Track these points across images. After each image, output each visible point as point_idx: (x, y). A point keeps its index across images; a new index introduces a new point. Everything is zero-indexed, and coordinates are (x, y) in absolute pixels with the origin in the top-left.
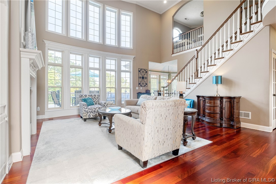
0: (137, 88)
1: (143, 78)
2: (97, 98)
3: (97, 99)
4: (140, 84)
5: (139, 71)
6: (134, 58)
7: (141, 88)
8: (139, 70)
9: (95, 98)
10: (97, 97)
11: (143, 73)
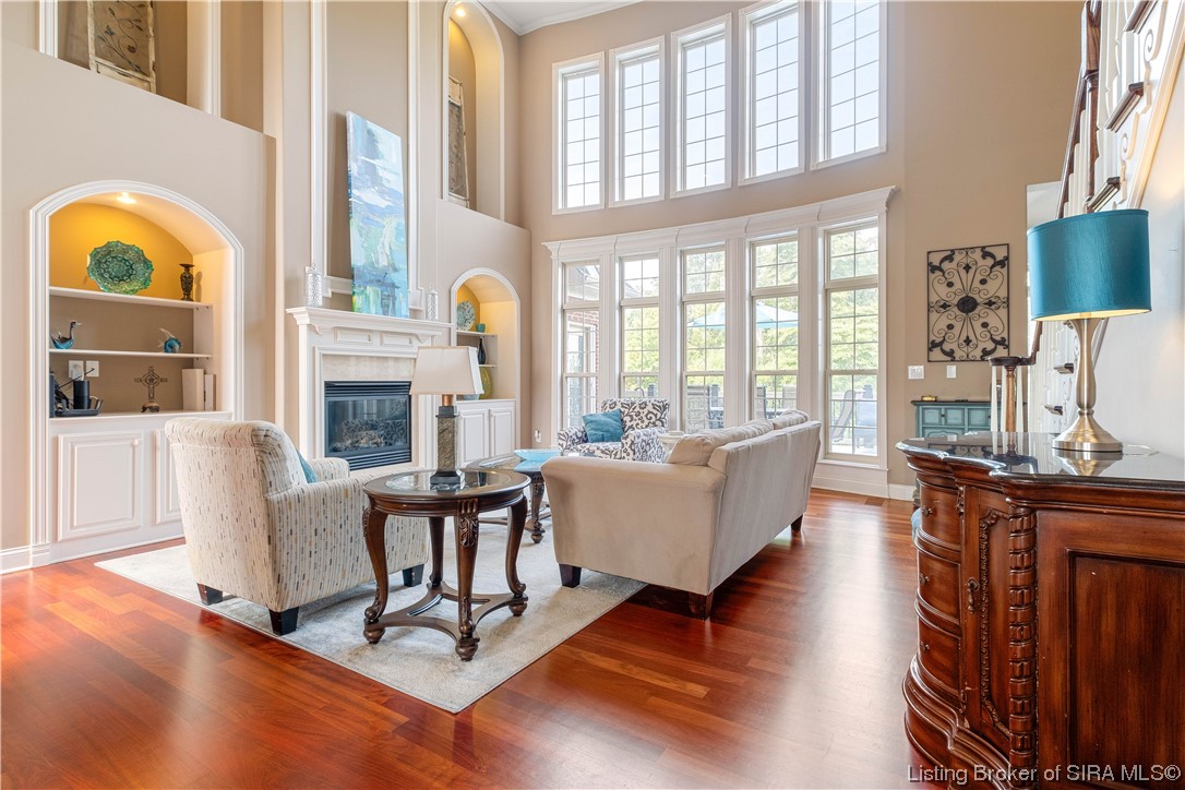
0: (916, 371)
1: (967, 305)
2: (646, 416)
3: (645, 418)
4: (941, 344)
5: (932, 268)
6: (888, 204)
7: (952, 371)
8: (929, 264)
9: (638, 414)
10: (650, 412)
11: (967, 278)
